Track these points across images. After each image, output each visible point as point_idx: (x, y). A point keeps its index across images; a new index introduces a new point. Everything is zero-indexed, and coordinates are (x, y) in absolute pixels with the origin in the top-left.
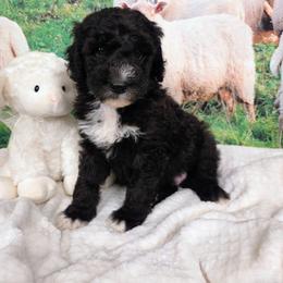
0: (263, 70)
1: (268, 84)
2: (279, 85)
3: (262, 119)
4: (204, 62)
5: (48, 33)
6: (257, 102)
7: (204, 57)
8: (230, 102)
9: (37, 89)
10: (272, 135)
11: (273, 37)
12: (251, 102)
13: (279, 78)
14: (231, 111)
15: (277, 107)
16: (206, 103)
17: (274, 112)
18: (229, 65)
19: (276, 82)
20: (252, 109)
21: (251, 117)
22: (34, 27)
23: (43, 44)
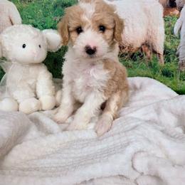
0: (169, 32)
1: (172, 42)
2: (179, 42)
3: (168, 64)
4: (133, 28)
5: (33, 9)
6: (165, 53)
8: (148, 53)
9: (24, 46)
10: (174, 73)
11: (177, 12)
12: (162, 53)
13: (179, 38)
14: (149, 59)
15: (178, 56)
16: (134, 54)
17: (175, 59)
19: (177, 40)
20: (162, 57)
21: (161, 62)
22: (24, 5)
23: (30, 17)
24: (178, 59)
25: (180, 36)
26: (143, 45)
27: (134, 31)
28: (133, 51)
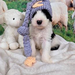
0: (70, 17)
1: (71, 21)
2: (74, 22)
3: (69, 31)
4: (55, 15)
5: (13, 5)
6: (68, 26)
7: (55, 13)
8: (61, 25)
10: (72, 35)
11: (73, 9)
13: (74, 20)
14: (61, 28)
16: (55, 26)
18: (61, 16)
19: (73, 21)
21: (66, 30)
22: (9, 3)
23: (11, 8)
24: (73, 29)
25: (74, 19)
26: (59, 22)
27: (55, 16)
28: (55, 25)
